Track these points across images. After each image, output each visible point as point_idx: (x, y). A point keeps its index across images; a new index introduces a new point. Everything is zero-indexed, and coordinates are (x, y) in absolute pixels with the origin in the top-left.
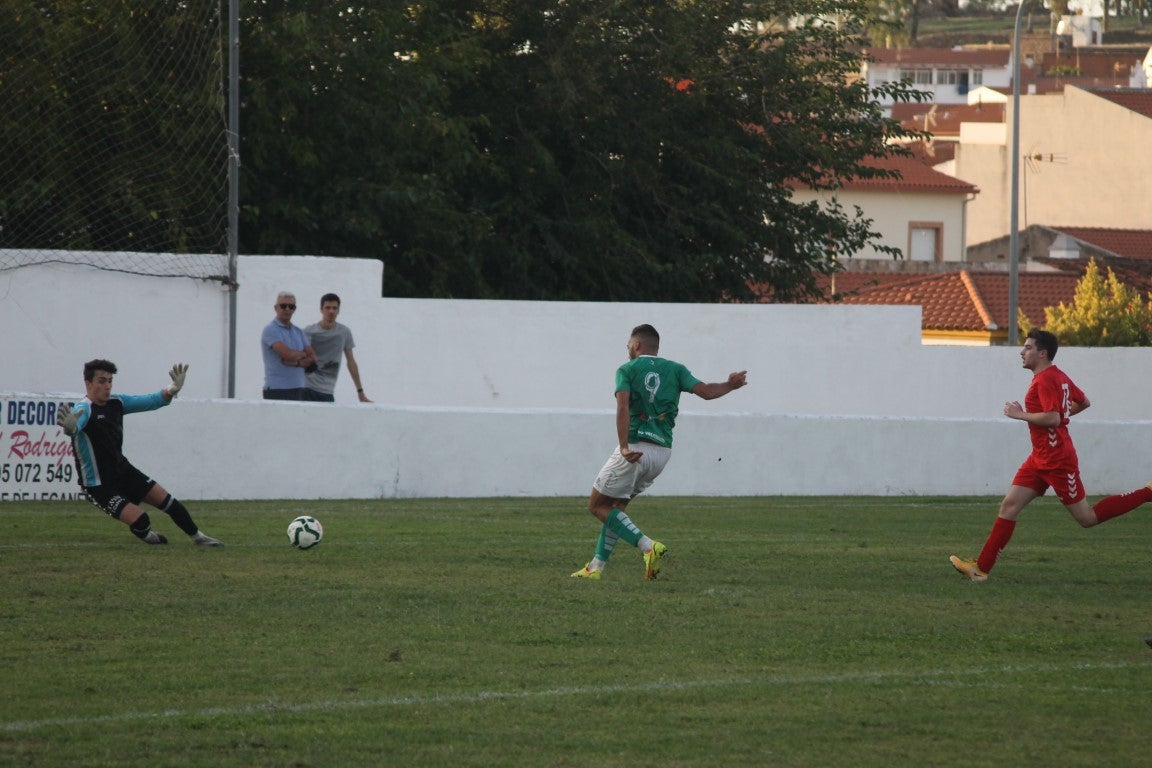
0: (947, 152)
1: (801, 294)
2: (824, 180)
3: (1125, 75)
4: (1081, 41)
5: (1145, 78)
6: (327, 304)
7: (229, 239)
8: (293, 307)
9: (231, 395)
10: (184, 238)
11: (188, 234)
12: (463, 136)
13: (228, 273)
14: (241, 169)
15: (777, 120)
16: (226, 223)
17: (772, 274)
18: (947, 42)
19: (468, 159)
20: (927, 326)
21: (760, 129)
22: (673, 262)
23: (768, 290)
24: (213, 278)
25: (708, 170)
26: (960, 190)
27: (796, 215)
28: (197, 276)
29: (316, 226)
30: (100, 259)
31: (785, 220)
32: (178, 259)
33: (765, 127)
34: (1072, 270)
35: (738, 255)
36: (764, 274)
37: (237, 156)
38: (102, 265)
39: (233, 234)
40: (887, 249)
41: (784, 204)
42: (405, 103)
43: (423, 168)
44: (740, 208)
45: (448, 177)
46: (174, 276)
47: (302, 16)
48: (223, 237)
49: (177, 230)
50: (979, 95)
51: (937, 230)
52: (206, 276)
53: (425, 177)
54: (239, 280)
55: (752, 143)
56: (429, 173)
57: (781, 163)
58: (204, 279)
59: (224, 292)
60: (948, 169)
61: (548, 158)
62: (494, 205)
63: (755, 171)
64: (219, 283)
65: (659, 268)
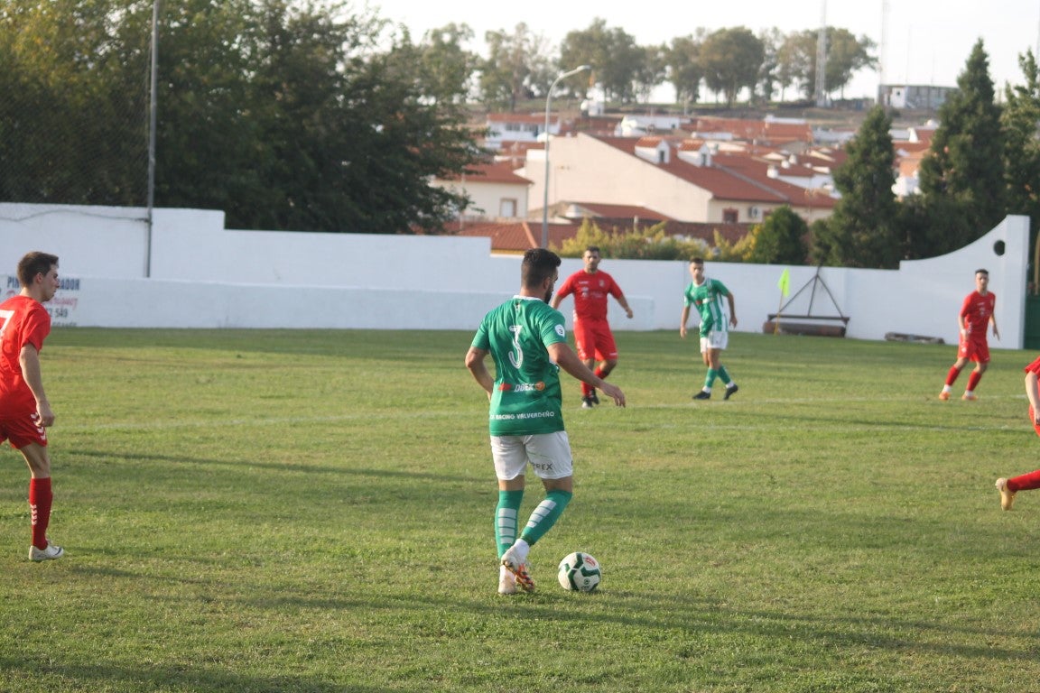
0: (521, 165)
2: (447, 176)
3: (613, 129)
4: (592, 113)
5: (622, 130)
7: (149, 200)
9: (148, 275)
10: (131, 199)
11: (133, 198)
12: (270, 152)
13: (147, 217)
14: (156, 167)
15: (425, 146)
16: (148, 193)
17: (421, 221)
18: (529, 111)
19: (272, 163)
20: (495, 248)
21: (417, 151)
22: (372, 215)
23: (420, 230)
24: (141, 220)
25: (389, 170)
26: (525, 183)
27: (432, 192)
28: (133, 218)
29: (196, 195)
31: (427, 195)
32: (124, 210)
33: (419, 149)
34: (577, 222)
35: (405, 211)
36: (417, 221)
37: (154, 160)
38: (86, 213)
39: (151, 198)
40: (478, 210)
41: (427, 187)
42: (241, 136)
43: (251, 167)
44: (407, 189)
45: (262, 172)
46: (120, 218)
47: (191, 93)
48: (146, 199)
49: (127, 195)
50: (542, 137)
51: (514, 202)
52: (137, 218)
53: (250, 171)
54: (154, 220)
55: (413, 157)
56: (252, 170)
57: (427, 167)
58: (136, 220)
59: (145, 227)
60: (521, 173)
61: (311, 163)
63: (414, 171)
64: (142, 222)
65: (364, 217)
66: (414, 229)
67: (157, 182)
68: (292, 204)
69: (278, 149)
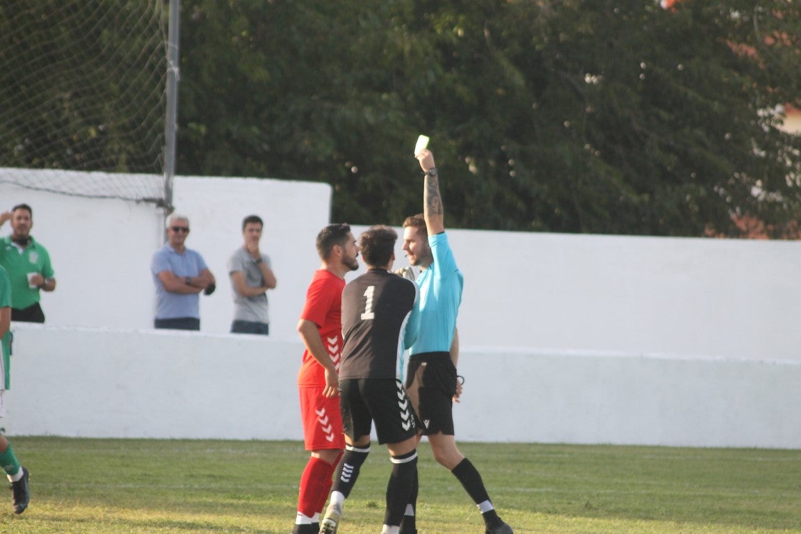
1: (792, 230)
6: (249, 226)
7: (166, 159)
8: (186, 230)
10: (123, 157)
11: (129, 153)
12: (427, 54)
13: (163, 195)
14: (181, 84)
15: (769, 41)
16: (163, 142)
17: (760, 207)
19: (432, 78)
21: (752, 51)
22: (652, 193)
23: (756, 226)
24: (148, 200)
25: (691, 94)
27: (789, 144)
28: (129, 197)
29: (266, 147)
30: (25, 177)
31: (775, 150)
32: (110, 179)
33: (757, 48)
35: (724, 186)
36: (750, 206)
37: (176, 70)
38: (27, 184)
39: (170, 154)
41: (774, 131)
42: (365, 17)
43: (384, 87)
44: (727, 136)
45: (410, 97)
46: (104, 197)
48: (159, 156)
49: (116, 147)
52: (140, 197)
53: (385, 96)
54: (175, 203)
55: (742, 66)
56: (389, 92)
57: (773, 87)
58: (138, 201)
59: (159, 216)
61: (518, 79)
62: (459, 128)
63: (745, 96)
64: (153, 205)
65: (635, 199)
66: (742, 225)
67: (182, 121)
68: (472, 168)
69: (444, 47)
